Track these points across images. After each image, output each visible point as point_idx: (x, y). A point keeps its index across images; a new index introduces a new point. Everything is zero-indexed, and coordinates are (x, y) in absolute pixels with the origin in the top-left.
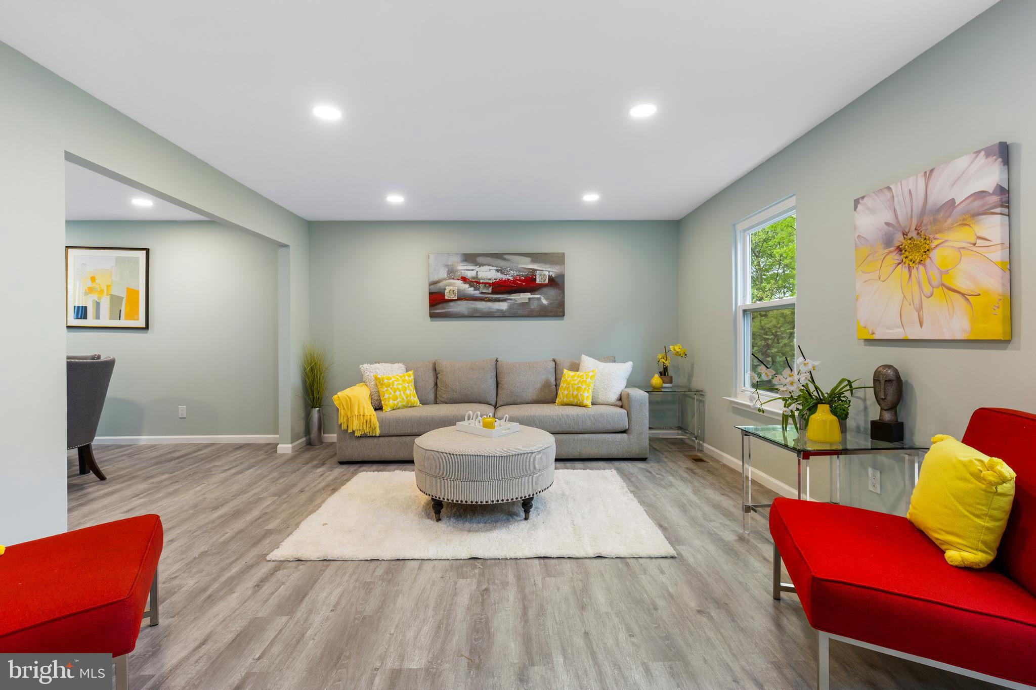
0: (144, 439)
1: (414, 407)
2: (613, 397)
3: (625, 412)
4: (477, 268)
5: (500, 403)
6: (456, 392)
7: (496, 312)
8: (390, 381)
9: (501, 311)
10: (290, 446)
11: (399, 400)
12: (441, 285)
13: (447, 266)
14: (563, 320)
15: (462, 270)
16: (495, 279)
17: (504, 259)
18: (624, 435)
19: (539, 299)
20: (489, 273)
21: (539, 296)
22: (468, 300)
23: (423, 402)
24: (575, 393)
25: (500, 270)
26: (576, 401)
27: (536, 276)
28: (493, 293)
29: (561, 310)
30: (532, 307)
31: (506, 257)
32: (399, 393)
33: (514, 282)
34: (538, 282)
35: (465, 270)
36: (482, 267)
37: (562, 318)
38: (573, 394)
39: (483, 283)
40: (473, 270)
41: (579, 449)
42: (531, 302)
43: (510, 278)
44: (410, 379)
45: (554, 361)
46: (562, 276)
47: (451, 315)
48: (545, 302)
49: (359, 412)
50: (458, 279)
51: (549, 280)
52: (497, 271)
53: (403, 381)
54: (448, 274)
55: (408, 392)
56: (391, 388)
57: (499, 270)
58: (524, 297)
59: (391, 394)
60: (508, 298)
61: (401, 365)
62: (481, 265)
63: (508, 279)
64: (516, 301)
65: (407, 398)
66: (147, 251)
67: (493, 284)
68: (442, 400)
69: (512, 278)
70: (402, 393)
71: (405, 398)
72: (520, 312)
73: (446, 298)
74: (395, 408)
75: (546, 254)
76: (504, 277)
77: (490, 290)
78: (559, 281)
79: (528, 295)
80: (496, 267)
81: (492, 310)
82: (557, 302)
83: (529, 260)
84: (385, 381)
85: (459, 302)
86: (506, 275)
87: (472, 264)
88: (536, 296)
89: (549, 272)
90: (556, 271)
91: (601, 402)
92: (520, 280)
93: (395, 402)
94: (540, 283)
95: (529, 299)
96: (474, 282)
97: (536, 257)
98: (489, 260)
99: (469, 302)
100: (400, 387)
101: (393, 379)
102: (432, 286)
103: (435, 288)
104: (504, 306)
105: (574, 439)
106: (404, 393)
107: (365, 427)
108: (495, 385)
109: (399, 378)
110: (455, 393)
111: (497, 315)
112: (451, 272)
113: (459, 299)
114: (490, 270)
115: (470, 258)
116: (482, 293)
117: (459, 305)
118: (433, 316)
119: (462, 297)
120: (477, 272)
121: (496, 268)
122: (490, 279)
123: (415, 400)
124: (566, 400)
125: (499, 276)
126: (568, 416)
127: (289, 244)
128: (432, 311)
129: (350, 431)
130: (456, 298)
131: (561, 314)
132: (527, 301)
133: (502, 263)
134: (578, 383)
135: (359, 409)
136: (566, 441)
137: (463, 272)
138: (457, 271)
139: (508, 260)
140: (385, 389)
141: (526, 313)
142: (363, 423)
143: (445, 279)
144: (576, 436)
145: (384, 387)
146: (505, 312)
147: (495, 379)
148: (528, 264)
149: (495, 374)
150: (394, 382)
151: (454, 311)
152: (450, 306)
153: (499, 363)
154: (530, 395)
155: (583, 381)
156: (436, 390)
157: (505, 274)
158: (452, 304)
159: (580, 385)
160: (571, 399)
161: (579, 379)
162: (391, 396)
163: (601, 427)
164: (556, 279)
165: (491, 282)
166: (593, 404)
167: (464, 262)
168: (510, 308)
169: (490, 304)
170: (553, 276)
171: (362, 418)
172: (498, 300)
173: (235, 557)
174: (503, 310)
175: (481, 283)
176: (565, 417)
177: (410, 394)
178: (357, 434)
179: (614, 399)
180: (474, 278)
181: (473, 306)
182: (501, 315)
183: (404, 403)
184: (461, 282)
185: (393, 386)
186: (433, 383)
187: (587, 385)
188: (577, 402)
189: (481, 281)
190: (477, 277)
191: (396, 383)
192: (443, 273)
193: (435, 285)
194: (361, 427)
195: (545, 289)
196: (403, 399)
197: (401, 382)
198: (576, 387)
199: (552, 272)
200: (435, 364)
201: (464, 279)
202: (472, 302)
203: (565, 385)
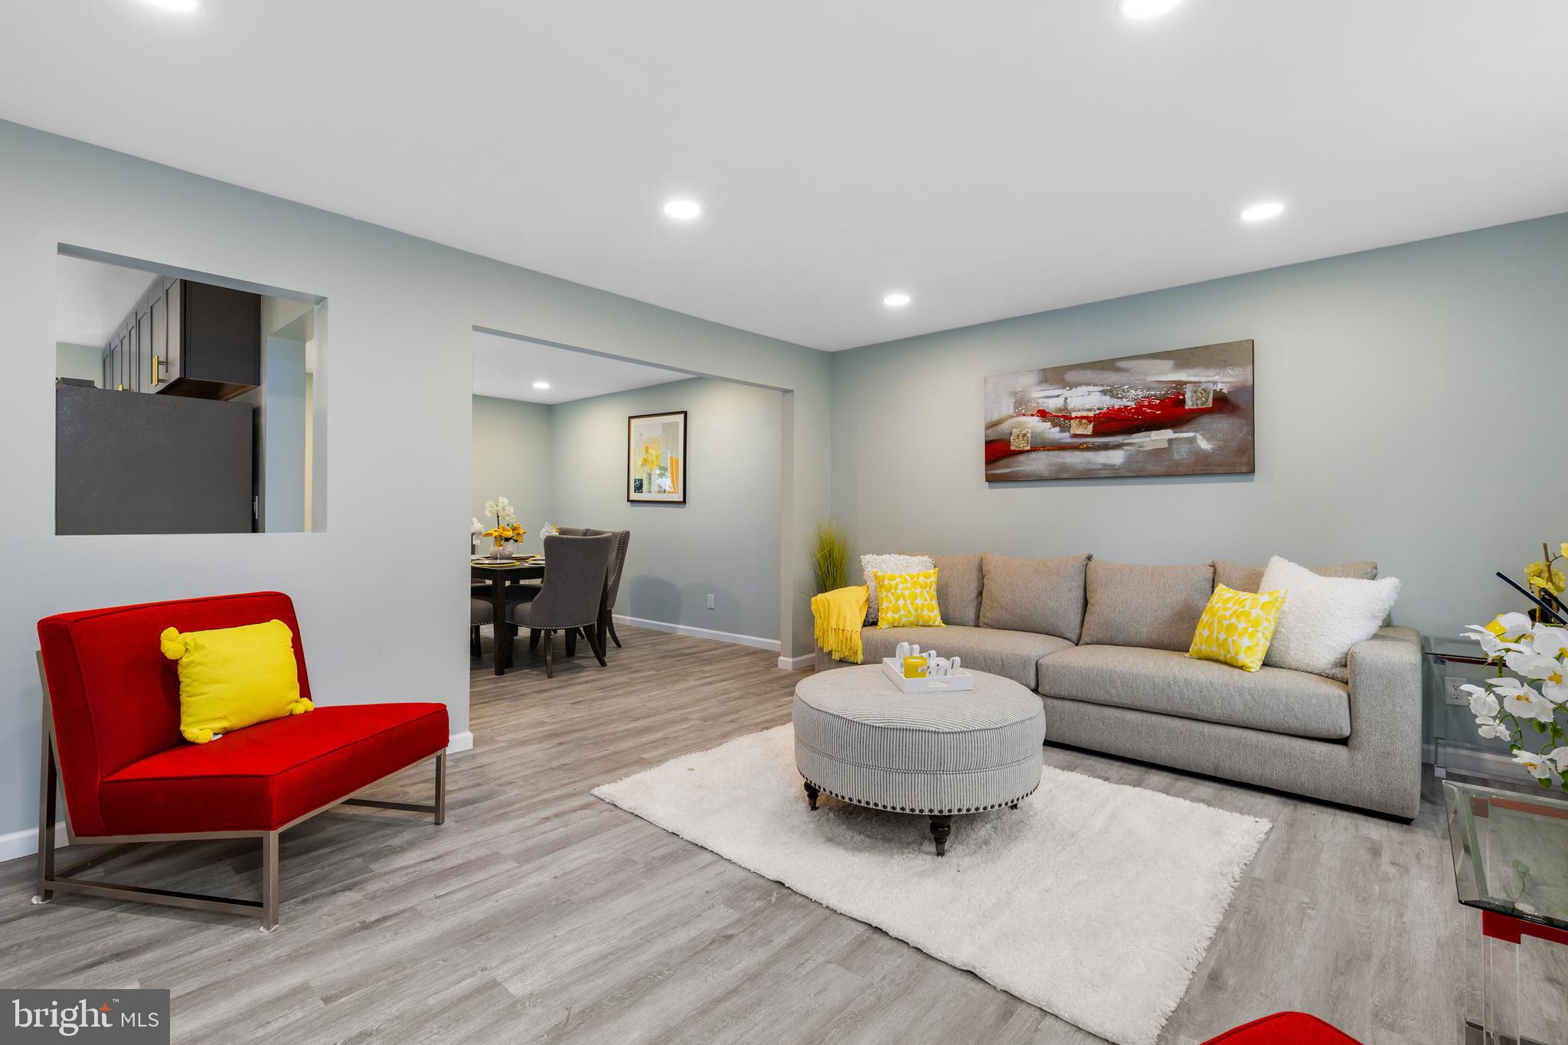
0: (682, 629)
1: (930, 626)
2: (1324, 657)
3: (1340, 696)
4: (1066, 392)
5: (1085, 638)
6: (1006, 610)
7: (1100, 469)
8: (893, 583)
9: (1112, 467)
10: (791, 660)
11: (902, 612)
12: (1005, 427)
13: (1014, 394)
14: (1252, 480)
15: (1039, 398)
16: (1098, 409)
17: (1118, 370)
18: (1339, 749)
19: (1192, 440)
20: (1088, 399)
21: (1191, 435)
22: (1049, 450)
23: (947, 620)
24: (1222, 636)
25: (1110, 392)
26: (1223, 653)
27: (1183, 395)
28: (1095, 434)
29: (1244, 459)
30: (1177, 457)
31: (1122, 364)
32: (904, 602)
33: (1139, 407)
34: (1189, 405)
35: (1044, 398)
36: (1074, 389)
37: (1249, 477)
38: (1217, 637)
39: (1076, 418)
40: (1058, 396)
41: (1215, 757)
42: (1175, 446)
43: (1128, 404)
44: (928, 581)
45: (1213, 566)
46: (1249, 391)
47: (1020, 477)
48: (1204, 445)
49: (838, 625)
50: (1032, 415)
51: (1215, 400)
52: (1104, 392)
53: (915, 584)
54: (1016, 407)
55: (919, 602)
56: (893, 594)
57: (1108, 391)
58: (1159, 438)
59: (891, 602)
60: (1126, 441)
61: (926, 558)
62: (1072, 386)
63: (1126, 407)
64: (1142, 447)
65: (916, 612)
66: (685, 413)
67: (1096, 418)
68: (986, 621)
69: (1133, 403)
70: (908, 601)
71: (913, 612)
72: (1150, 468)
73: (1013, 448)
74: (895, 625)
75: (1207, 347)
76: (1117, 404)
77: (1090, 428)
78: (1240, 401)
79: (1168, 434)
80: (1102, 385)
81: (1094, 467)
82: (1234, 443)
83: (1169, 364)
84: (886, 582)
85: (1033, 455)
86: (1121, 398)
87: (1057, 386)
88: (1185, 435)
89: (1215, 383)
90: (1233, 380)
91: (1294, 664)
92: (1148, 407)
93: (897, 616)
94: (1195, 407)
95: (1170, 441)
96: (1062, 419)
97: (1183, 358)
98: (1089, 375)
99: (1050, 453)
100: (906, 593)
101: (898, 580)
102: (990, 430)
103: (994, 434)
104: (1116, 458)
105: (1202, 733)
106: (912, 603)
107: (844, 647)
108: (1080, 603)
109: (909, 579)
110: (1004, 612)
111: (1103, 476)
112: (1020, 404)
113: (1034, 449)
114: (1090, 393)
115: (1056, 376)
116: (1075, 436)
117: (1033, 459)
118: (991, 479)
119: (1041, 446)
120: (1066, 399)
121: (1101, 388)
122: (1090, 410)
123: (935, 616)
124: (1206, 649)
125: (1107, 402)
126: (1187, 682)
127: (791, 389)
128: (989, 472)
129: (826, 650)
130: (1029, 448)
131: (1244, 469)
132: (1166, 445)
133: (1112, 377)
134: (1230, 616)
135: (838, 620)
136: (1182, 733)
137: (1041, 401)
138: (1030, 401)
139: (1125, 370)
140: (885, 594)
141: (1162, 469)
142: (842, 641)
143: (1011, 417)
144: (1206, 728)
145: (884, 590)
146: (1119, 468)
147: (1082, 593)
148: (1166, 374)
149: (1081, 583)
150: (898, 584)
151: (1024, 470)
152: (1019, 461)
153: (1092, 564)
154: (1146, 629)
155: (1243, 612)
156: (980, 605)
157: (1119, 398)
158: (1021, 458)
159: (1234, 620)
160: (1214, 648)
161: (1236, 607)
162: (891, 605)
163: (1270, 718)
164: (1232, 398)
165: (1091, 414)
166: (1266, 664)
167: (1043, 385)
168: (1130, 460)
169: (1089, 455)
170: (1225, 391)
171: (841, 635)
172: (1106, 447)
173: (576, 779)
174: (1115, 465)
175: (1073, 418)
176: (1181, 684)
177: (924, 606)
178: (836, 656)
179: (1326, 661)
180: (1060, 410)
181: (1059, 460)
182: (1111, 475)
183: (912, 619)
184: (1037, 419)
185: (896, 589)
186: (975, 590)
187: (1249, 621)
188: (1225, 655)
189: (1074, 415)
190: (1066, 409)
191: (901, 586)
192: (1007, 407)
193: (994, 428)
194: (840, 646)
195: (1205, 420)
196: (910, 612)
197: (909, 585)
198: (1225, 623)
199: (1222, 382)
200: (982, 559)
201: (1043, 414)
202: (1056, 453)
203: (1207, 618)
